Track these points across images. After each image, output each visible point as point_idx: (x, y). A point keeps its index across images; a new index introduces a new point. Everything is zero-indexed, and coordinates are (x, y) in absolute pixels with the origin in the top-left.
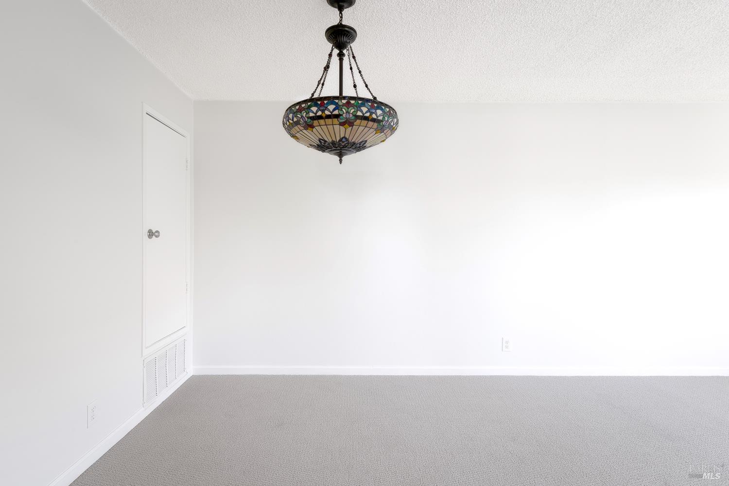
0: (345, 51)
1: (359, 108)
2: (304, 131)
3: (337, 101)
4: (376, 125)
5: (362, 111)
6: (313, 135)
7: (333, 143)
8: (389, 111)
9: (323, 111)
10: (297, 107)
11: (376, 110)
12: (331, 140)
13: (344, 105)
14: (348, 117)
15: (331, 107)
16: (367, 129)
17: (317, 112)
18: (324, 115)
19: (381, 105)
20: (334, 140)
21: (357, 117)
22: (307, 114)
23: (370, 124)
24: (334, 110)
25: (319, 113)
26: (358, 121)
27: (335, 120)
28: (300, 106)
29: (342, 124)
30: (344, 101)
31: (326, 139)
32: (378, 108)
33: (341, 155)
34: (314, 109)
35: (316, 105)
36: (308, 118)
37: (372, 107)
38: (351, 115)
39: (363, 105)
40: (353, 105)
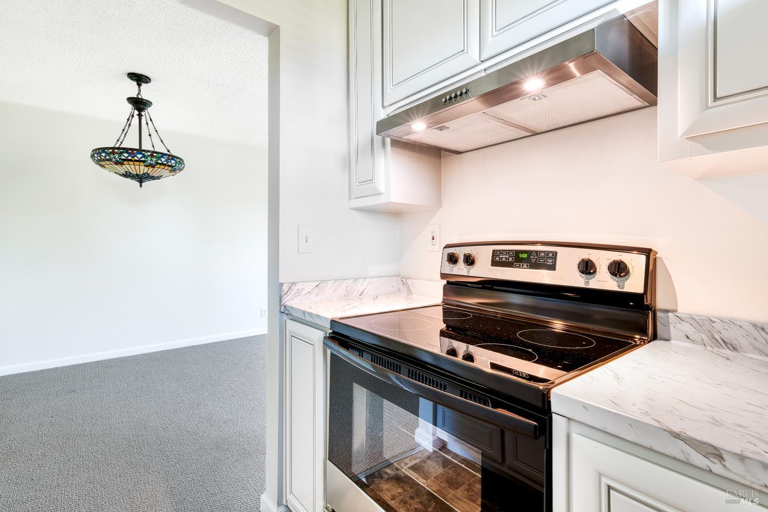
0: (143, 113)
1: (159, 158)
2: (115, 166)
3: (144, 153)
4: (170, 168)
5: (161, 160)
6: (122, 169)
7: (137, 175)
8: (179, 161)
9: (133, 157)
10: (110, 151)
11: (171, 160)
12: (135, 173)
13: (149, 156)
14: (151, 162)
15: (140, 156)
16: (164, 170)
17: (128, 157)
18: (133, 159)
19: (173, 157)
20: (139, 173)
21: (158, 164)
22: (119, 156)
23: (167, 167)
24: (141, 158)
25: (130, 158)
26: (158, 166)
27: (142, 164)
28: (113, 150)
29: (145, 166)
30: (149, 154)
31: (132, 172)
32: (172, 159)
33: (141, 182)
34: (126, 155)
35: (127, 152)
36: (119, 159)
37: (169, 159)
38: (154, 162)
39: (163, 157)
40: (155, 157)
